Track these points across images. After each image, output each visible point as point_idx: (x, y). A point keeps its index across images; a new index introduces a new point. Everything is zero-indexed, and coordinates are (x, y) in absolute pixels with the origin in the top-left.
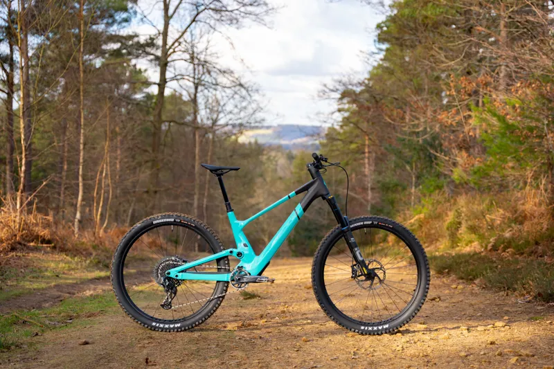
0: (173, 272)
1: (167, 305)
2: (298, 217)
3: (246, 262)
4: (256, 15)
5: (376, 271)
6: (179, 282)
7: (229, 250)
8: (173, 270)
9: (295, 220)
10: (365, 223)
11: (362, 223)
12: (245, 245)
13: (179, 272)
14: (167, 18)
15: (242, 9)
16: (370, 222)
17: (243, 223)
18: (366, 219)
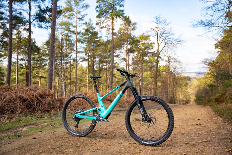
0: (77, 115)
1: (77, 127)
2: (120, 95)
3: (101, 112)
4: (180, 44)
5: (152, 119)
6: (80, 119)
7: (96, 108)
8: (77, 114)
9: (119, 97)
10: (148, 98)
11: (146, 98)
12: (102, 106)
13: (79, 115)
14: (158, 46)
15: (177, 43)
16: (149, 98)
17: (102, 98)
18: (148, 96)
